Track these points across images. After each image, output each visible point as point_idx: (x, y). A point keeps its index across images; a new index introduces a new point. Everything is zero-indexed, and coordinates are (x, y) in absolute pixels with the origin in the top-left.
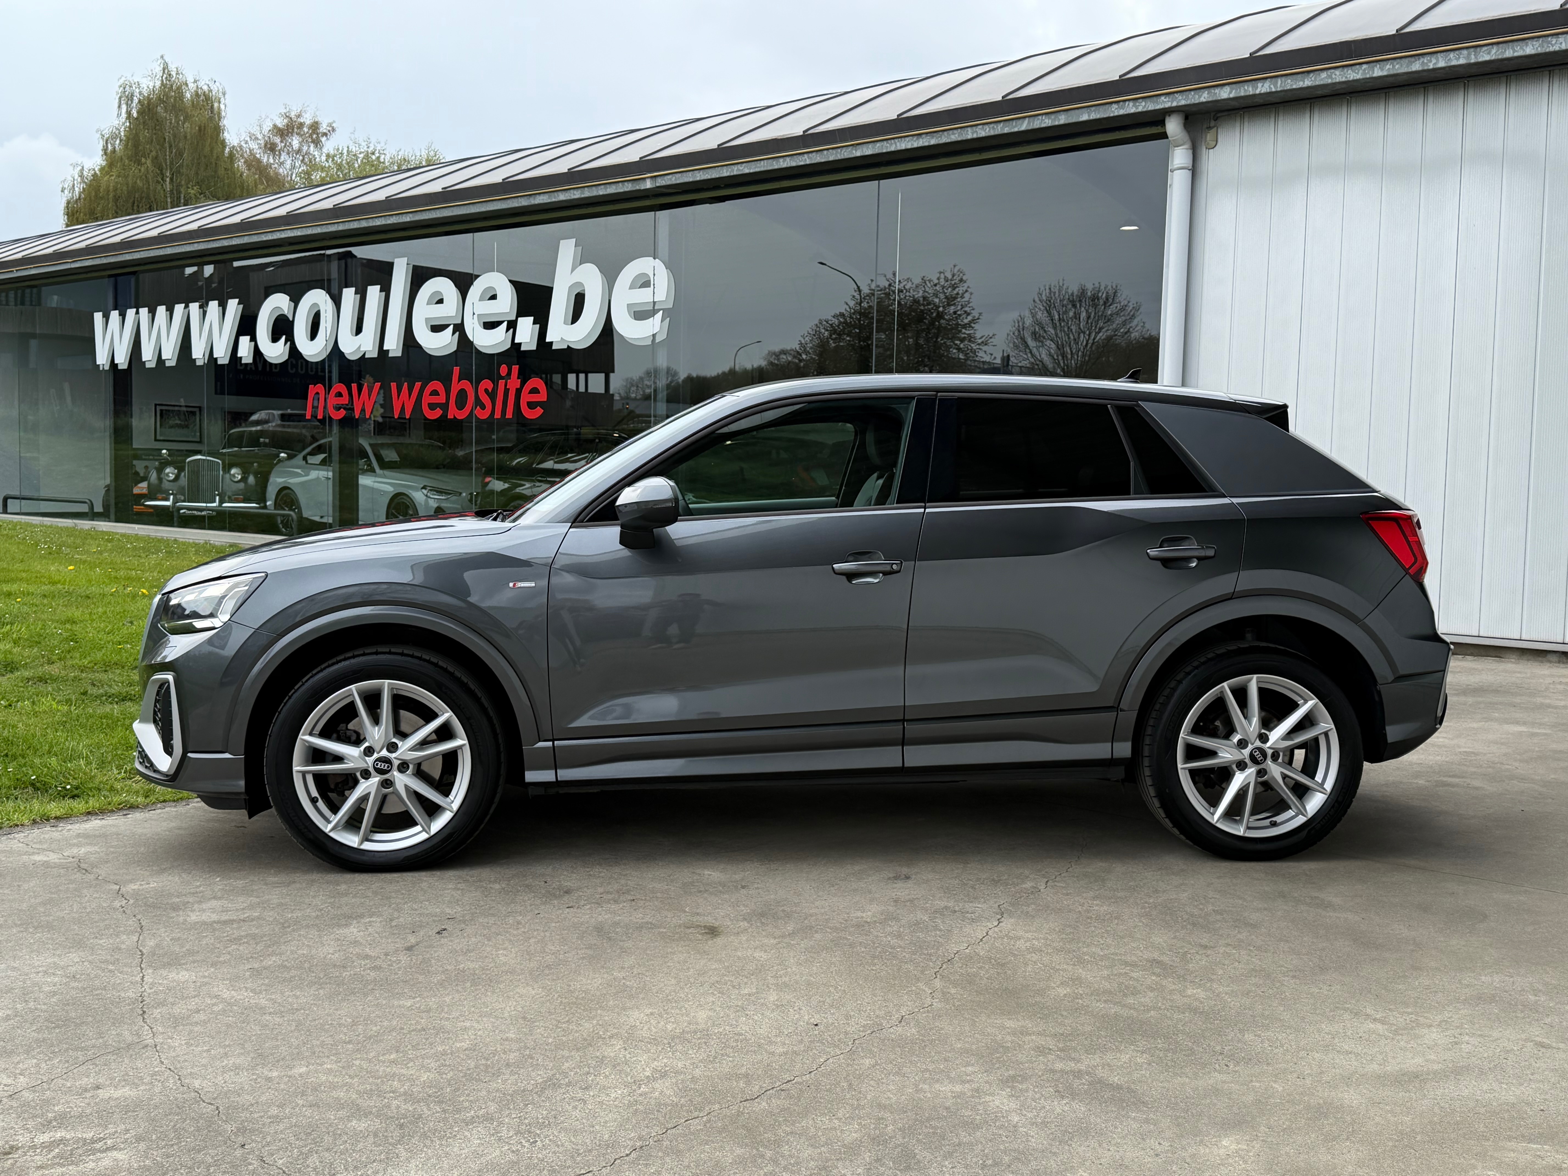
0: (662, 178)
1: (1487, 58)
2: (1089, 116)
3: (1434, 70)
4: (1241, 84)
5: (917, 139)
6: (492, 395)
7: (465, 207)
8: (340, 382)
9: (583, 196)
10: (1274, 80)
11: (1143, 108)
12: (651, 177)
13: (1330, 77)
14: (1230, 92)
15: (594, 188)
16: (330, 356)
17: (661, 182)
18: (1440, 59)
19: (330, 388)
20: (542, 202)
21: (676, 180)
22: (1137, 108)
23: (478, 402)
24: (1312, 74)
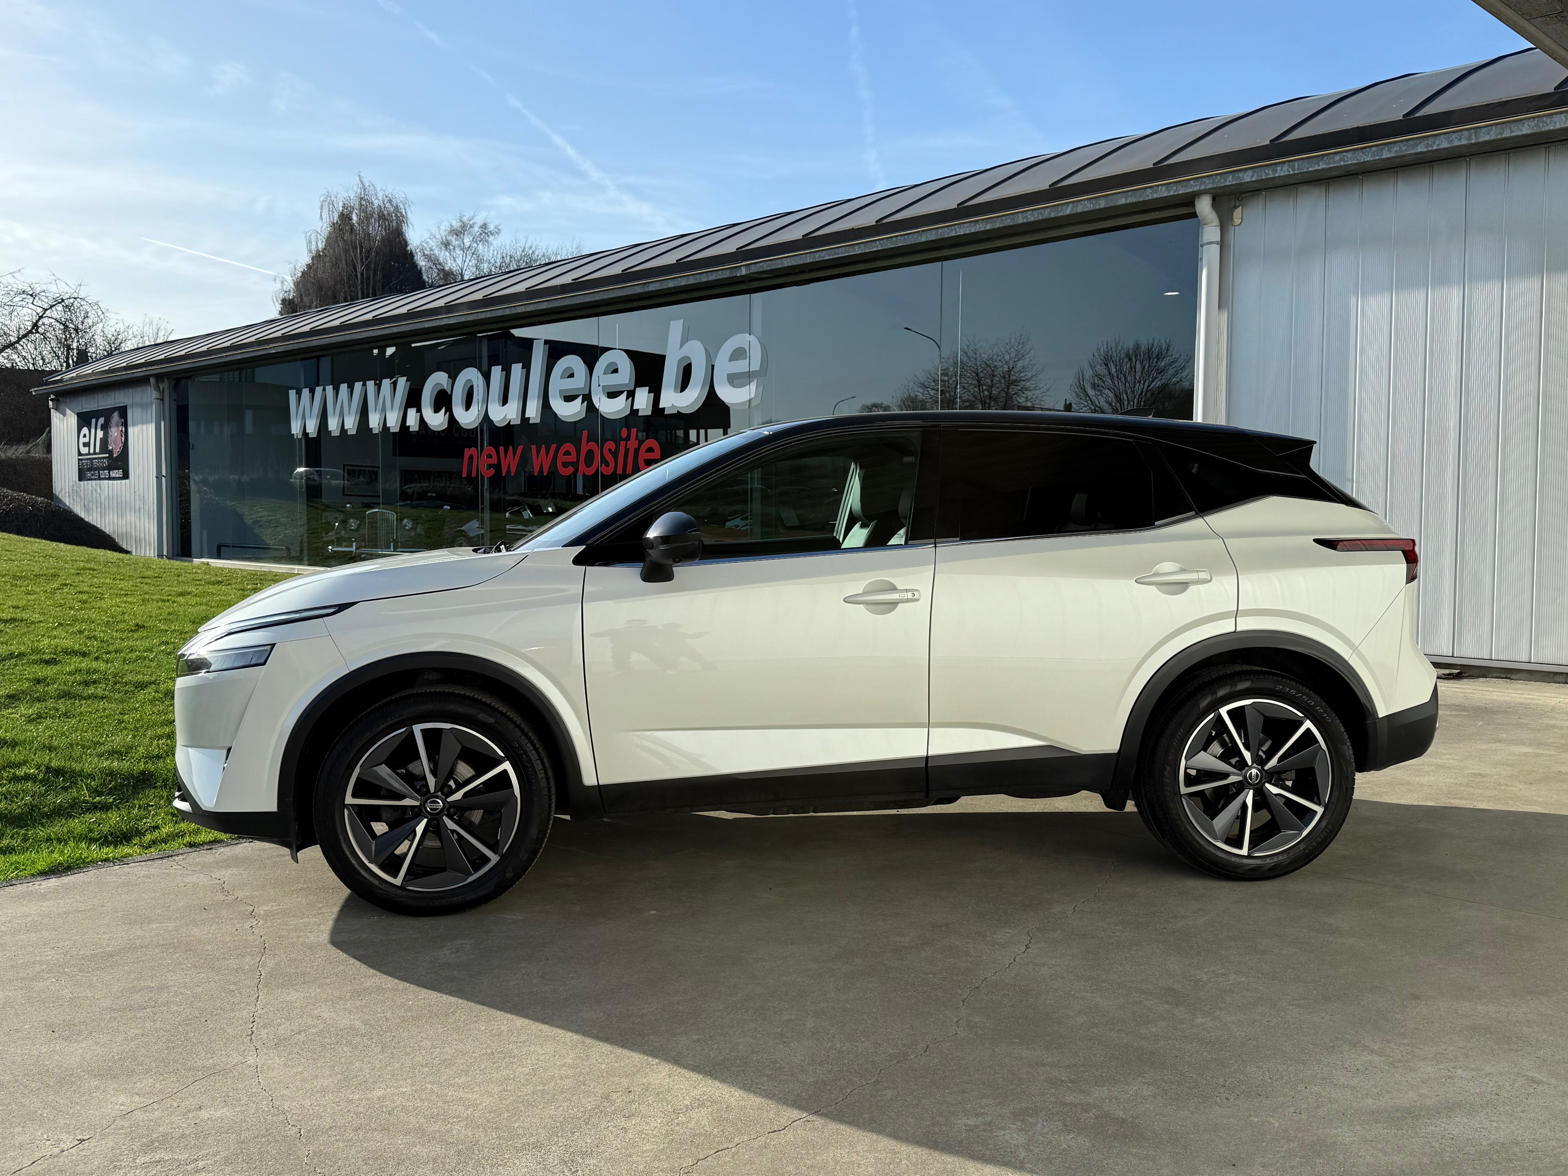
0: (755, 265)
1: (1487, 138)
2: (1126, 200)
3: (1437, 150)
4: (1262, 168)
5: (975, 225)
6: (615, 454)
7: (591, 295)
8: (490, 445)
9: (689, 283)
10: (1291, 164)
11: (1175, 191)
12: (746, 265)
13: (1342, 159)
14: (1253, 176)
15: (698, 276)
16: (481, 424)
17: (754, 269)
18: (1444, 140)
19: (482, 450)
20: (654, 289)
21: (767, 266)
22: (1169, 192)
23: (604, 461)
24: (1326, 158)
